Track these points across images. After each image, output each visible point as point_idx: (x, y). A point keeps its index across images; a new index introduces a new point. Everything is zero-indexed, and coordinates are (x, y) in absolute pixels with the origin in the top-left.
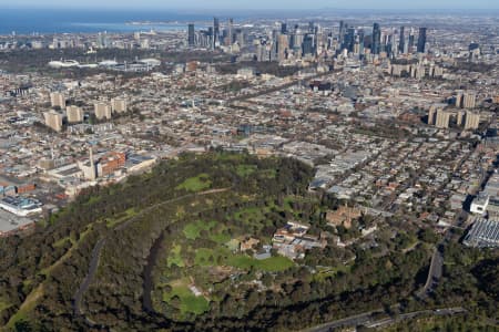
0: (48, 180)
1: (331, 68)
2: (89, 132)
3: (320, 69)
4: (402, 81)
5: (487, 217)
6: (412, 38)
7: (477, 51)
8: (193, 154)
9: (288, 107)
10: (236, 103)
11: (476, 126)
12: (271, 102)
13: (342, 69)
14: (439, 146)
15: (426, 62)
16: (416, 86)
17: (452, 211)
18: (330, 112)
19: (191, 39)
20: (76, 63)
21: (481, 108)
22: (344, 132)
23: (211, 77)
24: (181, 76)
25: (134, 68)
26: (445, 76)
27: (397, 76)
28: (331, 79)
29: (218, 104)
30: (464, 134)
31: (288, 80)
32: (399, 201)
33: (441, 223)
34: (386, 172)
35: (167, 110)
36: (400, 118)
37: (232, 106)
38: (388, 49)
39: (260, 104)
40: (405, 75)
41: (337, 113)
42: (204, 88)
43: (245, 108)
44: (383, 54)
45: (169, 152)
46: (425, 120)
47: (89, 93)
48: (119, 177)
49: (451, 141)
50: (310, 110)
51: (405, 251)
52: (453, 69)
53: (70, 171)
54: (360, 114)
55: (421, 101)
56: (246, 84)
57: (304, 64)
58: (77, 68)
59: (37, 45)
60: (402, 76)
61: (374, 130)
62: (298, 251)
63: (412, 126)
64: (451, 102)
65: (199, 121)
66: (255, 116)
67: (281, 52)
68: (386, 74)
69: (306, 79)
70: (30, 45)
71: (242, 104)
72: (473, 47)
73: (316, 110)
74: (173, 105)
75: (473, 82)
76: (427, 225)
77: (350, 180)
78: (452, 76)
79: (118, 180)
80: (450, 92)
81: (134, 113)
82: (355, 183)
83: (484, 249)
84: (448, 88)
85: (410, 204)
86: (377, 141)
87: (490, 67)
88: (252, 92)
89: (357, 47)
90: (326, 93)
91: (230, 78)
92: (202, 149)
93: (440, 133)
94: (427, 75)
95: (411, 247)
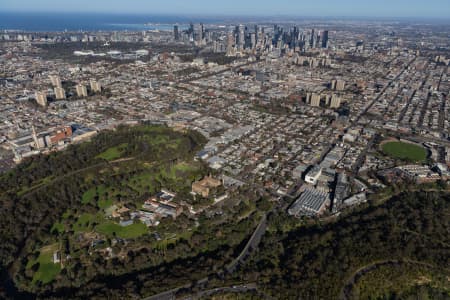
0: (8, 148)
1: (258, 58)
2: (64, 107)
3: (250, 59)
4: (301, 69)
5: (315, 186)
6: (319, 37)
7: (360, 48)
8: (128, 126)
9: (215, 88)
10: (180, 85)
11: (338, 105)
12: (205, 84)
13: (264, 60)
14: (307, 122)
15: (324, 55)
16: (310, 73)
17: (292, 180)
18: (242, 93)
19: (177, 36)
20: (92, 53)
21: (347, 91)
22: (245, 109)
23: (176, 64)
24: (155, 63)
25: (127, 57)
26: (332, 65)
27: (300, 66)
28: (255, 67)
29: (168, 85)
30: (327, 111)
31: (225, 67)
32: (255, 171)
33: (279, 192)
34: (259, 144)
35: (130, 89)
36: (288, 98)
37: (177, 87)
38: (302, 44)
39: (198, 85)
40: (306, 64)
41: (246, 93)
42: (166, 73)
43: (185, 89)
44: (298, 49)
45: (111, 124)
46: (304, 99)
47: (85, 75)
48: (62, 146)
49: (317, 117)
50: (229, 91)
51: (240, 218)
52: (340, 61)
53: (27, 141)
54: (262, 94)
55: (308, 84)
56: (196, 70)
57: (242, 55)
58: (90, 56)
59: (74, 39)
60: (304, 65)
61: (266, 108)
62: (157, 219)
63: (294, 105)
64: (329, 86)
65: (147, 99)
66: (189, 95)
67: (230, 46)
68: (293, 63)
69: (238, 67)
70: (69, 39)
71: (184, 85)
72: (359, 44)
73: (234, 91)
74: (137, 86)
75: (349, 71)
76: (267, 194)
77: (228, 151)
78: (337, 66)
79: (59, 148)
80: (331, 77)
81: (106, 92)
82: (231, 154)
83: (302, 217)
84: (330, 74)
85: (263, 174)
86: (263, 117)
87: (366, 59)
88: (197, 75)
89: (279, 44)
90: (246, 77)
91: (187, 65)
92: (136, 122)
93: (312, 111)
94: (320, 64)
95: (247, 215)
